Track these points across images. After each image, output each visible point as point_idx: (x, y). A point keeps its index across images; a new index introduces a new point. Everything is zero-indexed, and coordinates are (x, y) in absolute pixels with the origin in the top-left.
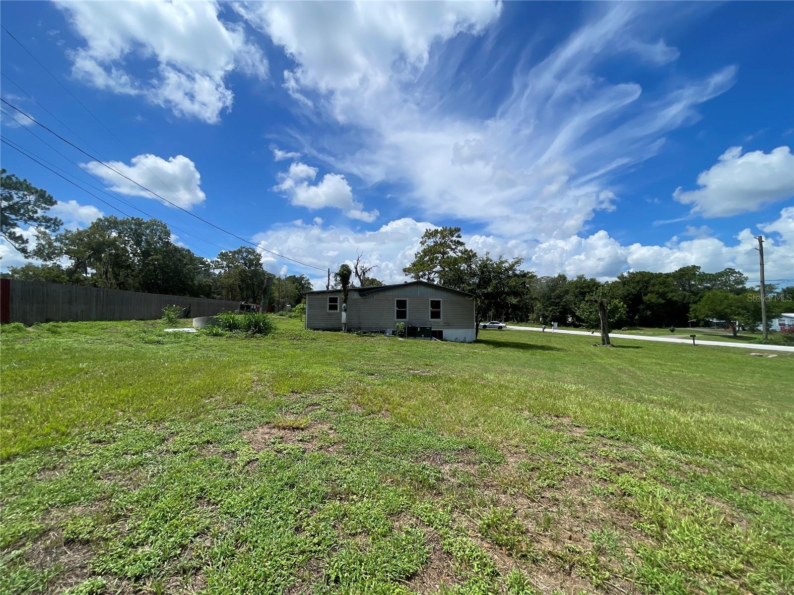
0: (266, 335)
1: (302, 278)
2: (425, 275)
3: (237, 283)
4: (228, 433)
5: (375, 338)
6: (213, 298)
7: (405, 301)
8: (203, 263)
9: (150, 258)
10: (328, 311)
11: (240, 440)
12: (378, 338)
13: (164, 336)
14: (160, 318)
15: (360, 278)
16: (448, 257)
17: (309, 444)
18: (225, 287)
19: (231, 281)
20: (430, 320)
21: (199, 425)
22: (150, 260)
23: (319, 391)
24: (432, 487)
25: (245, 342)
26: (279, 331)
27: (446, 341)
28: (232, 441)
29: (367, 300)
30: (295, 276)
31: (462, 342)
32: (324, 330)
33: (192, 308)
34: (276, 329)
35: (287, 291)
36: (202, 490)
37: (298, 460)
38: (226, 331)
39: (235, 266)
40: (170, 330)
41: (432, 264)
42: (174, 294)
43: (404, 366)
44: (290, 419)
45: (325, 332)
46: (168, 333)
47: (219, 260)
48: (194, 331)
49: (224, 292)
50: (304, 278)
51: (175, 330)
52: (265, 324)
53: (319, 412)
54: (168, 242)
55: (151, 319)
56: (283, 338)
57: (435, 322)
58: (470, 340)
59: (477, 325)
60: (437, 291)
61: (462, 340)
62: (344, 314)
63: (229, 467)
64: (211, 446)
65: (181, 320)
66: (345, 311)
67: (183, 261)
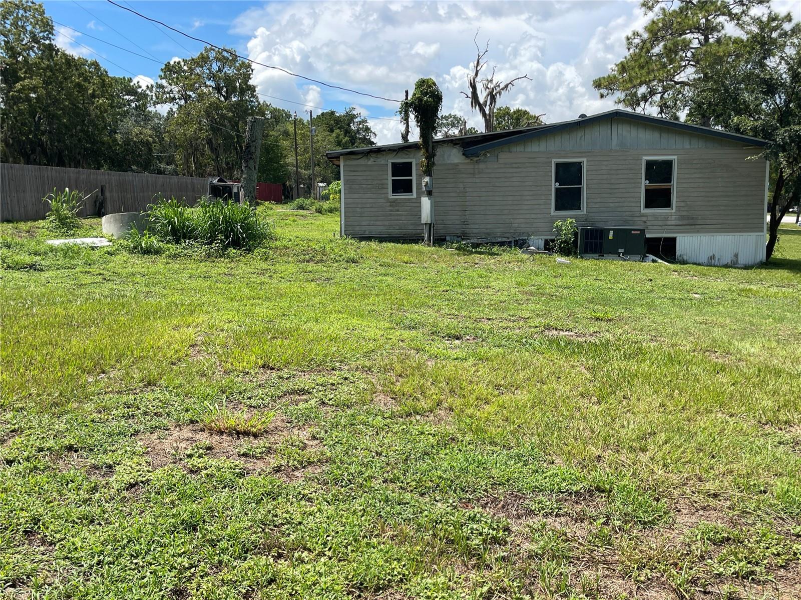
0: (249, 250)
1: (350, 117)
2: (652, 93)
3: (204, 135)
4: (110, 435)
5: (499, 258)
6: (160, 172)
7: (579, 166)
8: (132, 91)
9: (18, 86)
10: (391, 196)
11: (128, 448)
12: (506, 257)
13: (45, 253)
14: (44, 218)
15: (482, 110)
16: (718, 41)
17: (258, 462)
18: (181, 146)
19: (190, 132)
20: (644, 211)
21: (64, 418)
22: (19, 91)
23: (318, 366)
24: (470, 553)
25: (204, 267)
26: (278, 243)
27: (684, 262)
28: (113, 448)
29: (482, 166)
30: (333, 113)
31: (726, 266)
32: (381, 240)
33: (108, 194)
34: (273, 238)
35: (316, 151)
36: (36, 521)
37: (225, 487)
38: (168, 242)
39: (199, 95)
40: (57, 242)
41: (671, 61)
42: (77, 165)
43: (537, 321)
44: (240, 418)
45: (384, 245)
46: (52, 249)
47: (164, 82)
48: (104, 242)
49: (178, 157)
50: (354, 116)
51: (66, 241)
52: (247, 228)
53: (302, 406)
54: (51, 45)
55: (26, 219)
56: (285, 258)
57: (654, 215)
58: (750, 261)
59: (775, 222)
60: (665, 136)
61: (727, 260)
62: (426, 203)
63: (95, 489)
64: (75, 455)
65: (86, 222)
66: (429, 193)
67: (87, 89)
